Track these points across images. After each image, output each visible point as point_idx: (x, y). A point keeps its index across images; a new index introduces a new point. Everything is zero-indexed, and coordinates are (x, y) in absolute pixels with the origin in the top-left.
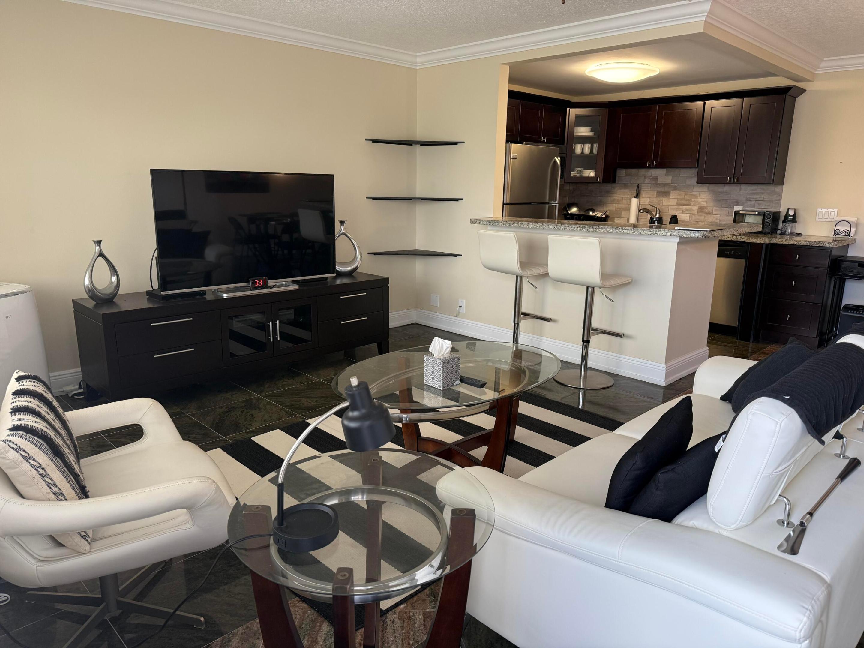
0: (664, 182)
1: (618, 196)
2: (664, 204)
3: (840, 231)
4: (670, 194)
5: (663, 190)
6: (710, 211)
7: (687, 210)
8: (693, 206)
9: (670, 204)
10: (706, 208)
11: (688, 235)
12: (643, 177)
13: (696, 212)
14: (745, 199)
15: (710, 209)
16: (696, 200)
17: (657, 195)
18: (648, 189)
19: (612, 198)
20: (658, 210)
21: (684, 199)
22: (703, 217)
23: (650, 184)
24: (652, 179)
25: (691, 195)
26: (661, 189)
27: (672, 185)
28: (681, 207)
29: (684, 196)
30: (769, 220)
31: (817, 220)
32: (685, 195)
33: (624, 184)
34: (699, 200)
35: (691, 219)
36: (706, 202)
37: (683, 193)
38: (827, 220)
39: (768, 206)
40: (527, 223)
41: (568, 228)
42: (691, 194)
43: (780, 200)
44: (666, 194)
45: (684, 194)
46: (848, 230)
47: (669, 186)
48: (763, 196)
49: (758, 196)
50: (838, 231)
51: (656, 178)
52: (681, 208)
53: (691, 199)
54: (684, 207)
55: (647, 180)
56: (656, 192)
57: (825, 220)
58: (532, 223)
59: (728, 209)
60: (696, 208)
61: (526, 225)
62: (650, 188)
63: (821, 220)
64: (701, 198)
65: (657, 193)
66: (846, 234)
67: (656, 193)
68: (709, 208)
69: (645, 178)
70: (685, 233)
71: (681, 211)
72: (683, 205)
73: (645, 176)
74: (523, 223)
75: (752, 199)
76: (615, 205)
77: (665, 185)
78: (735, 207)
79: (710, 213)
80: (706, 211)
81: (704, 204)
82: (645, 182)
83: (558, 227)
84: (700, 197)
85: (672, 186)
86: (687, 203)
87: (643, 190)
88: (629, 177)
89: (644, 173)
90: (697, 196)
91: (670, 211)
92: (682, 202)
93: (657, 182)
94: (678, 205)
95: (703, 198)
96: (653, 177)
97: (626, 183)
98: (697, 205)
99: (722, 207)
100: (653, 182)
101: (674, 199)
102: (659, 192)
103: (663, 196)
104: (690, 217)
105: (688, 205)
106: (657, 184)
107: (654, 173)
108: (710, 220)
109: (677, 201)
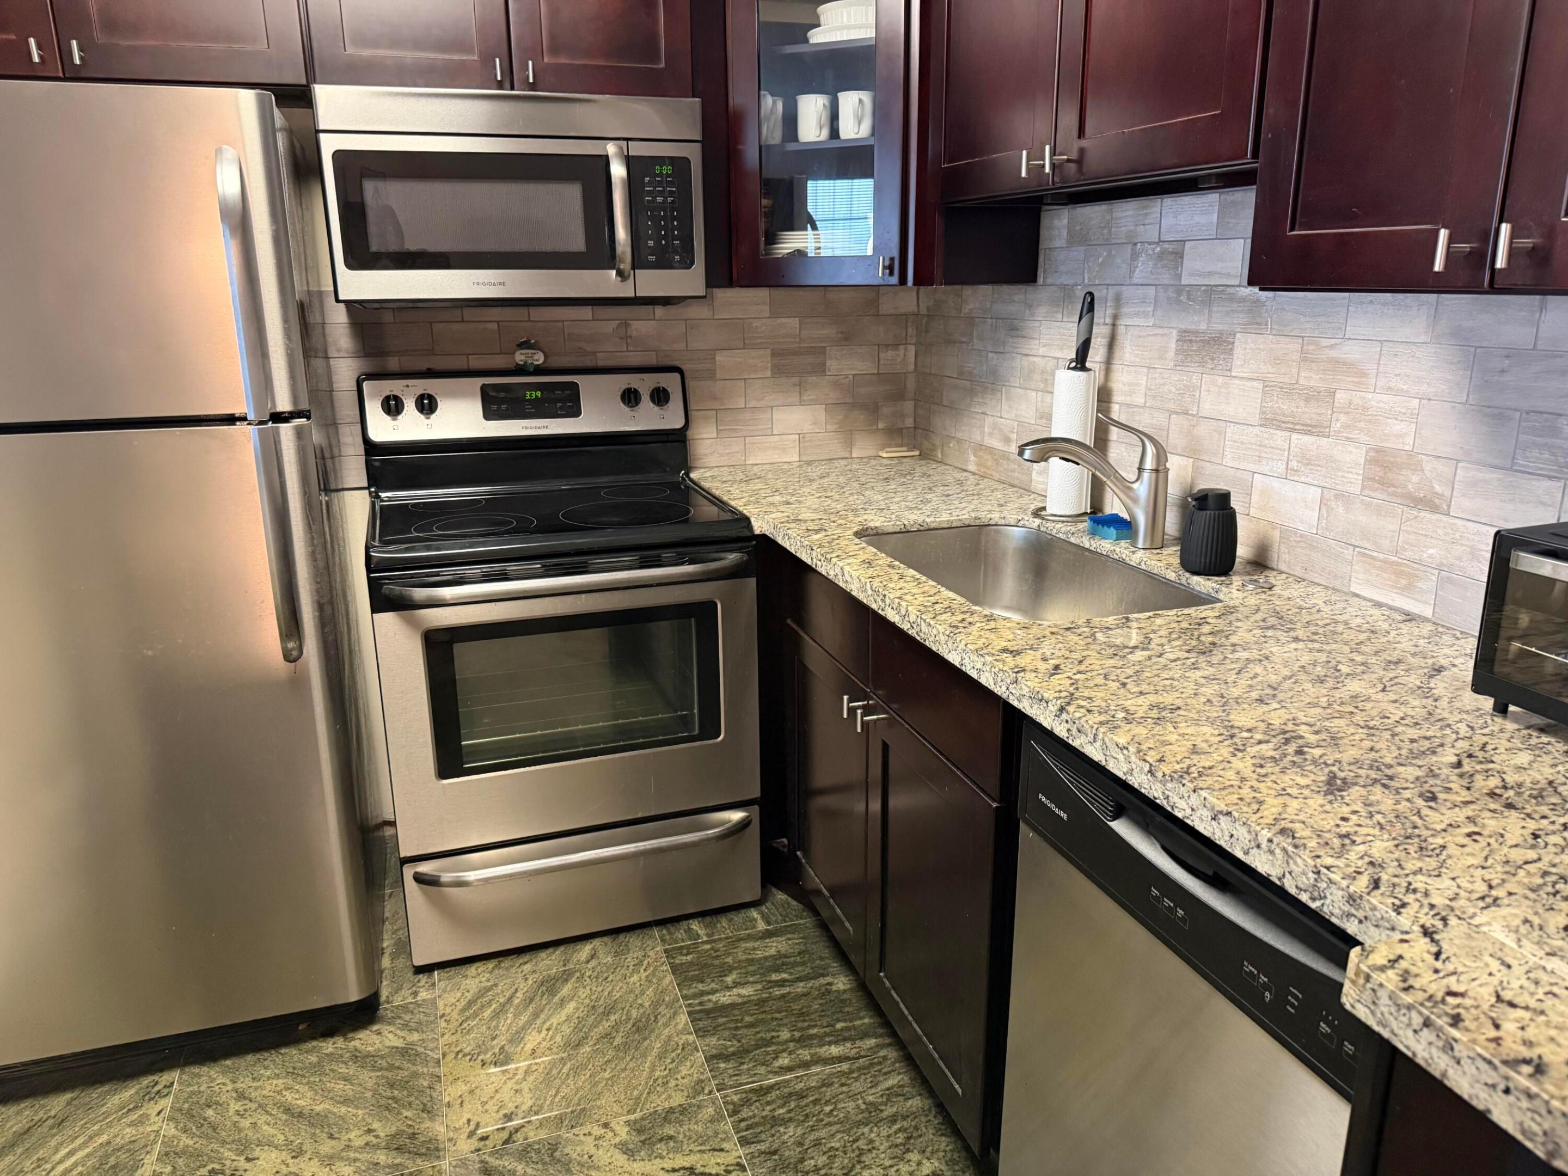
0: (1211, 274)
1: (1042, 351)
2: (1207, 408)
4: (1233, 350)
5: (1203, 327)
6: (1438, 489)
7: (1307, 461)
8: (1337, 436)
9: (1229, 410)
10: (1413, 460)
12: (1130, 247)
13: (1353, 482)
15: (1435, 475)
16: (1357, 397)
17: (1178, 352)
18: (1145, 315)
19: (1025, 362)
21: (1289, 390)
22: (1391, 525)
23: (1152, 290)
24: (1161, 256)
25: (1336, 361)
26: (1199, 322)
27: (1245, 290)
28: (1279, 437)
32: (1305, 359)
33: (1063, 287)
34: (1378, 401)
35: (1323, 523)
36: (1414, 416)
37: (1293, 346)
42: (1333, 354)
44: (1218, 350)
45: (1296, 356)
47: (1232, 298)
51: (1177, 253)
52: (1272, 443)
53: (1333, 394)
54: (1295, 436)
55: (1143, 269)
56: (1175, 333)
60: (1355, 456)
62: (1148, 310)
64: (1390, 390)
65: (1179, 341)
67: (1172, 345)
68: (1428, 465)
69: (1135, 256)
71: (1281, 467)
72: (1295, 426)
73: (1135, 244)
76: (1034, 394)
77: (1211, 295)
79: (1430, 505)
80: (1415, 482)
81: (1401, 436)
82: (1135, 281)
84: (1383, 383)
85: (1243, 299)
86: (1308, 412)
87: (1114, 325)
88: (1078, 252)
89: (1132, 228)
90: (1364, 374)
91: (1228, 461)
92: (1286, 406)
93: (1180, 276)
94: (1270, 421)
95: (1398, 392)
96: (1166, 246)
97: (1071, 282)
98: (1364, 438)
99: (1511, 468)
100: (1166, 278)
101: (1248, 384)
102: (1186, 337)
103: (1202, 364)
104: (1324, 511)
105: (1311, 429)
106: (1179, 289)
107: (1167, 221)
108: (1432, 552)
109: (1263, 400)
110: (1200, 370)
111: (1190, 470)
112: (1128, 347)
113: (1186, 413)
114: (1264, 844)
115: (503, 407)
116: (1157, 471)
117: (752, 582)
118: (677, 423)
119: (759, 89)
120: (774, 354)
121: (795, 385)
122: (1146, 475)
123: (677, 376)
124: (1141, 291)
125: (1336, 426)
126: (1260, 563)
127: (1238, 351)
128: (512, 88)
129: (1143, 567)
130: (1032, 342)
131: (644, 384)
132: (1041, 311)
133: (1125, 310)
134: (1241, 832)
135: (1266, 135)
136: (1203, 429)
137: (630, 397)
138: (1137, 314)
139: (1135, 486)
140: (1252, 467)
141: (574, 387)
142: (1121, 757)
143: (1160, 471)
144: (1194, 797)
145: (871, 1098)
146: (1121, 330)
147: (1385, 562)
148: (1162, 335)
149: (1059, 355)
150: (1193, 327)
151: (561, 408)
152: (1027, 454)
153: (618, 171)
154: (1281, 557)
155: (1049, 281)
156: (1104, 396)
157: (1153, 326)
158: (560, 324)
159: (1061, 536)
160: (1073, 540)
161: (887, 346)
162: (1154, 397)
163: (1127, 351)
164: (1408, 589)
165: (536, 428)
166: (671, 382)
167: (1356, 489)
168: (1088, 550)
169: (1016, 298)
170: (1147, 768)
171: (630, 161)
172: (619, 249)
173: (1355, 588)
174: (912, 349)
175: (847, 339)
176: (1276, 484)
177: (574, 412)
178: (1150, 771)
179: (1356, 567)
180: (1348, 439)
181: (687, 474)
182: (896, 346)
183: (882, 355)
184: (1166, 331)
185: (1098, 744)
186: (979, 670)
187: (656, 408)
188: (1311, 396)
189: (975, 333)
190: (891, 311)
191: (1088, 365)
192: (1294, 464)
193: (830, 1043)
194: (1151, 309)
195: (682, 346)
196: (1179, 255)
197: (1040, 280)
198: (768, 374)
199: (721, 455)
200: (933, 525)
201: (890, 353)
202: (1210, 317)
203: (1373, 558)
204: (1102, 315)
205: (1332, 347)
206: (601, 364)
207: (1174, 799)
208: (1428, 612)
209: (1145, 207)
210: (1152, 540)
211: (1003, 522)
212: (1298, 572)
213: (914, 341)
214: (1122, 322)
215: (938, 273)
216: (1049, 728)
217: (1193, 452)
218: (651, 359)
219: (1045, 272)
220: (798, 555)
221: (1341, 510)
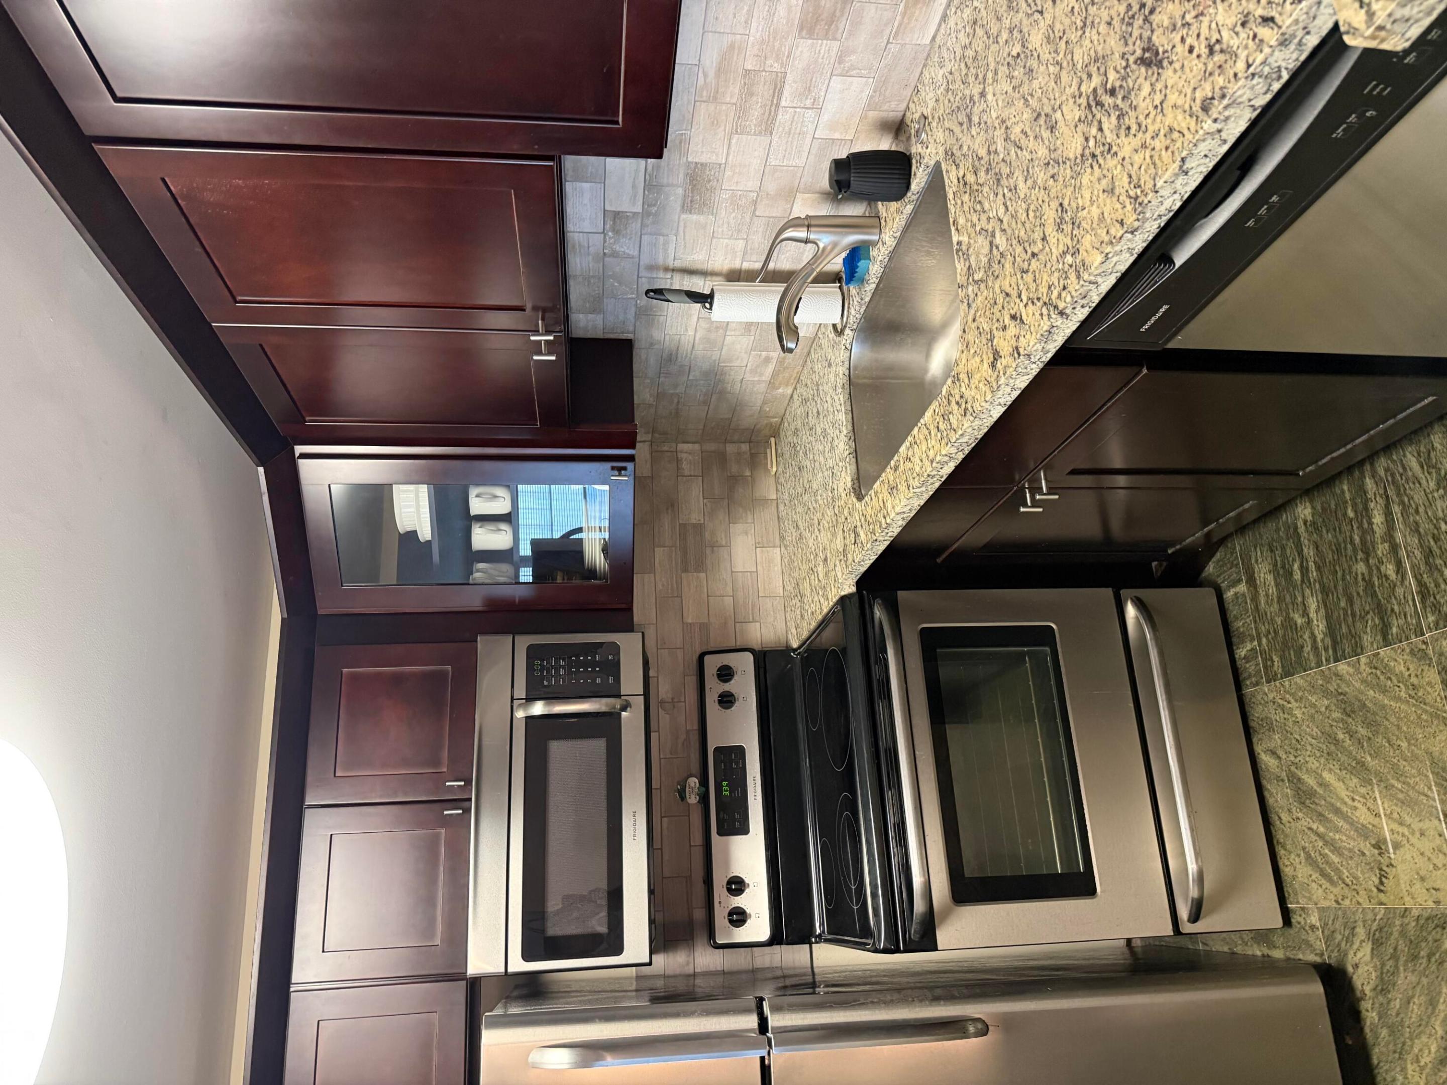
0: (634, 187)
1: (691, 333)
2: (752, 184)
4: (702, 163)
5: (680, 191)
7: (806, 93)
12: (606, 258)
13: (828, 48)
17: (701, 212)
18: (666, 243)
19: (699, 347)
20: (789, 233)
21: (742, 111)
22: (871, 11)
23: (645, 238)
24: (617, 232)
25: (719, 71)
26: (676, 195)
28: (783, 117)
32: (715, 98)
33: (637, 316)
34: (756, 31)
35: (865, 72)
42: (711, 74)
44: (703, 177)
45: (711, 107)
51: (614, 218)
52: (790, 121)
53: (747, 72)
54: (783, 103)
55: (626, 246)
56: (684, 216)
60: (804, 50)
64: (747, 23)
67: (694, 217)
69: (615, 254)
72: (774, 104)
73: (604, 254)
76: (728, 338)
82: (636, 253)
86: (763, 92)
87: (673, 270)
88: (609, 304)
89: (591, 257)
90: (732, 46)
91: (801, 162)
92: (756, 113)
93: (635, 213)
94: (768, 127)
95: (750, 14)
96: (608, 227)
97: (633, 309)
98: (790, 41)
100: (635, 226)
101: (733, 148)
102: (688, 207)
103: (712, 190)
104: (854, 72)
105: (778, 90)
106: (646, 214)
107: (587, 226)
109: (749, 134)
110: (717, 192)
111: (807, 195)
112: (695, 257)
113: (755, 203)
114: (1218, 126)
115: (737, 816)
116: (808, 226)
117: (901, 594)
118: (748, 660)
119: (468, 584)
120: (686, 570)
121: (713, 552)
122: (812, 237)
123: (707, 658)
124: (645, 248)
125: (777, 67)
126: (898, 128)
127: (703, 159)
128: (470, 800)
129: (898, 234)
130: (682, 342)
131: (714, 688)
132: (657, 335)
133: (661, 261)
134: (1203, 148)
135: (536, 150)
136: (771, 186)
137: (727, 700)
138: (666, 250)
139: (821, 245)
140: (808, 140)
141: (717, 750)
142: (1115, 259)
143: (808, 223)
144: (1162, 192)
145: (1432, 485)
146: (678, 264)
147: (904, 14)
148: (685, 227)
149: (695, 318)
150: (679, 202)
151: (737, 764)
152: (791, 345)
153: (538, 708)
154: (892, 109)
155: (631, 329)
156: (735, 276)
157: (676, 235)
158: (662, 761)
159: (862, 310)
160: (867, 299)
161: (678, 469)
162: (739, 231)
163: (697, 258)
165: (755, 787)
166: (712, 664)
167: (835, 45)
168: (878, 285)
169: (643, 357)
170: (1129, 236)
171: (530, 699)
172: (604, 709)
173: (927, 40)
174: (681, 446)
175: (672, 505)
176: (825, 117)
177: (740, 752)
178: (1132, 233)
179: (907, 40)
180: (789, 56)
181: (794, 650)
182: (678, 461)
183: (687, 473)
184: (682, 224)
185: (1099, 280)
186: (1013, 389)
187: (736, 677)
188: (748, 92)
189: (671, 392)
190: (649, 465)
191: (707, 291)
192: (808, 103)
193: (1371, 524)
194: (661, 238)
195: (680, 654)
196: (617, 216)
197: (630, 336)
198: (703, 575)
199: (775, 618)
200: (850, 428)
201: (684, 465)
202: (672, 185)
203: (900, 25)
204: (664, 281)
205: (706, 76)
206: (696, 726)
207: (1162, 210)
209: (574, 246)
210: (872, 227)
211: (847, 363)
212: (908, 92)
213: (674, 445)
214: (671, 263)
215: (626, 428)
216: (1078, 324)
217: (790, 194)
218: (692, 682)
219: (623, 333)
220: (879, 553)
221: (853, 57)
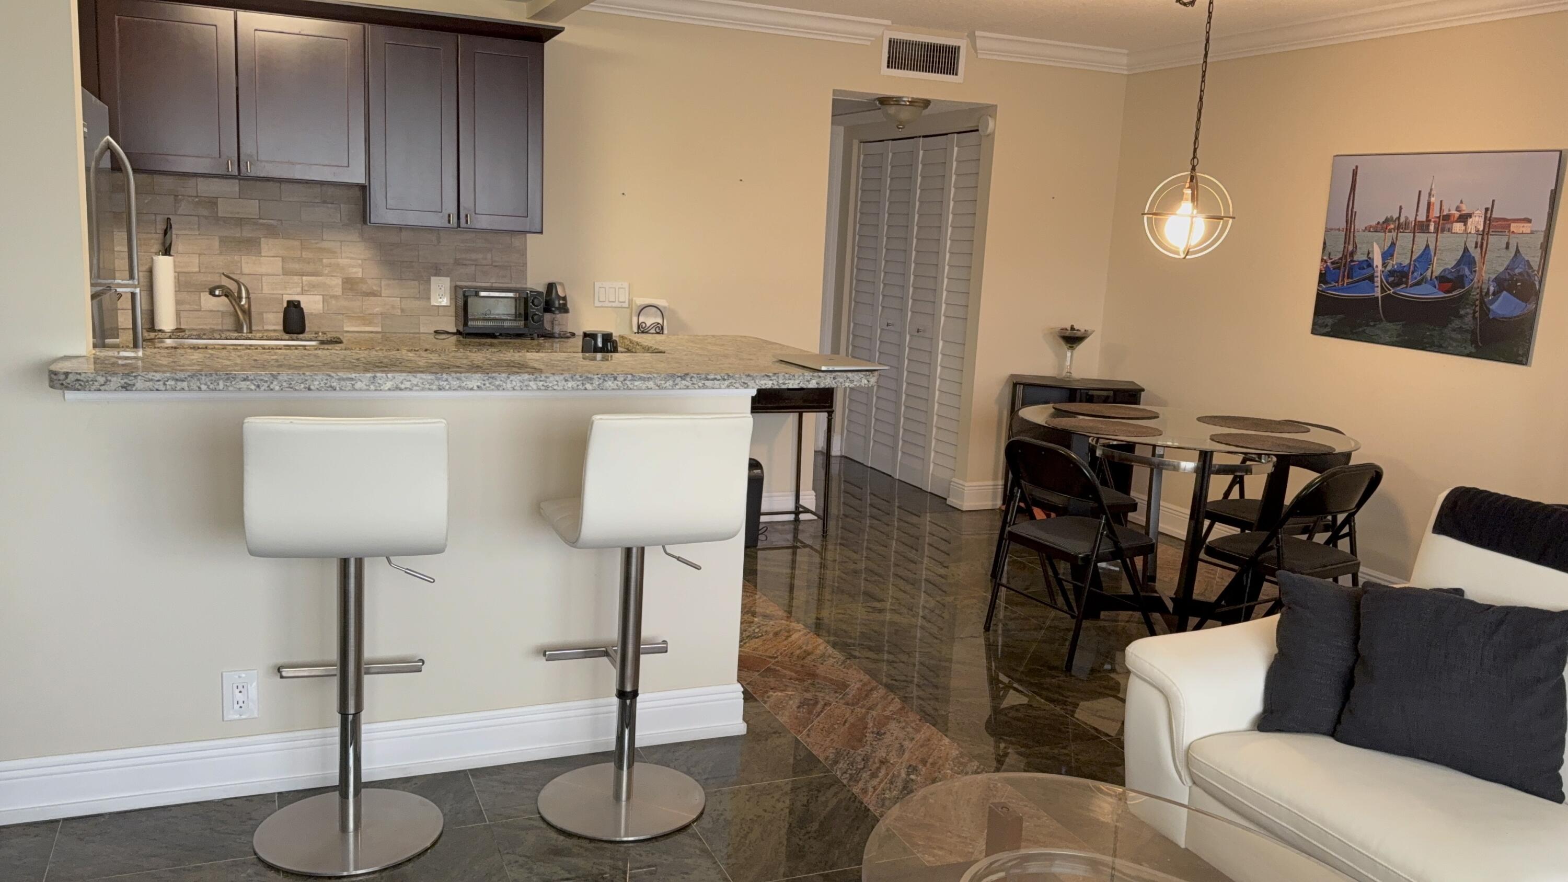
0: (237, 212)
2: (253, 269)
3: (648, 325)
4: (260, 245)
5: (238, 235)
6: (375, 288)
7: (313, 286)
8: (327, 275)
9: (263, 270)
10: (362, 280)
11: (855, 383)
12: (172, 196)
13: (338, 291)
14: (452, 261)
15: (372, 285)
16: (333, 261)
17: (221, 246)
18: (191, 229)
20: (243, 287)
21: (297, 260)
22: (357, 304)
23: (195, 218)
24: (198, 203)
25: (320, 249)
26: (234, 233)
27: (261, 221)
28: (296, 279)
29: (299, 252)
30: (537, 310)
31: (596, 305)
32: (303, 248)
34: (342, 262)
35: (326, 308)
36: (360, 266)
37: (297, 243)
38: (614, 305)
39: (504, 277)
40: (369, 375)
41: (532, 384)
42: (318, 245)
43: (525, 264)
44: (251, 245)
45: (298, 247)
46: (658, 324)
47: (256, 224)
48: (489, 256)
49: (480, 256)
50: (644, 325)
51: (212, 203)
52: (296, 281)
53: (321, 260)
54: (304, 278)
55: (184, 208)
56: (217, 238)
57: (610, 305)
58: (390, 375)
59: (416, 283)
60: (336, 283)
61: (366, 382)
62: (196, 226)
63: (604, 304)
64: (347, 258)
65: (220, 241)
66: (658, 331)
67: (217, 243)
68: (370, 281)
69: (177, 200)
70: (848, 378)
71: (299, 290)
72: (300, 273)
73: (177, 195)
74: (353, 375)
75: (468, 262)
77: (240, 222)
78: (433, 278)
79: (374, 294)
80: (364, 288)
81: (356, 273)
82: (179, 212)
83: (497, 383)
84: (344, 255)
85: (263, 224)
86: (310, 268)
89: (175, 187)
90: (335, 252)
91: (266, 290)
92: (296, 266)
93: (216, 213)
94: (286, 273)
95: (352, 258)
96: (203, 198)
98: (339, 275)
99: (401, 279)
100: (205, 213)
101: (272, 259)
102: (222, 240)
104: (325, 304)
105: (312, 274)
106: (217, 218)
108: (377, 310)
109: (283, 265)
110: (238, 254)
124: (186, 218)
125: (325, 272)
127: (264, 246)
138: (186, 229)
147: (358, 317)
148: (207, 239)
150: (230, 235)
164: (370, 323)
167: (340, 293)
173: (346, 329)
179: (345, 321)
180: (332, 276)
184: (210, 237)
188: (310, 262)
192: (306, 288)
196: (216, 204)
203: (352, 317)
205: (316, 243)
208: (380, 330)
221: (333, 302)
